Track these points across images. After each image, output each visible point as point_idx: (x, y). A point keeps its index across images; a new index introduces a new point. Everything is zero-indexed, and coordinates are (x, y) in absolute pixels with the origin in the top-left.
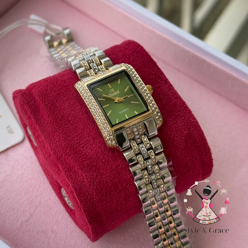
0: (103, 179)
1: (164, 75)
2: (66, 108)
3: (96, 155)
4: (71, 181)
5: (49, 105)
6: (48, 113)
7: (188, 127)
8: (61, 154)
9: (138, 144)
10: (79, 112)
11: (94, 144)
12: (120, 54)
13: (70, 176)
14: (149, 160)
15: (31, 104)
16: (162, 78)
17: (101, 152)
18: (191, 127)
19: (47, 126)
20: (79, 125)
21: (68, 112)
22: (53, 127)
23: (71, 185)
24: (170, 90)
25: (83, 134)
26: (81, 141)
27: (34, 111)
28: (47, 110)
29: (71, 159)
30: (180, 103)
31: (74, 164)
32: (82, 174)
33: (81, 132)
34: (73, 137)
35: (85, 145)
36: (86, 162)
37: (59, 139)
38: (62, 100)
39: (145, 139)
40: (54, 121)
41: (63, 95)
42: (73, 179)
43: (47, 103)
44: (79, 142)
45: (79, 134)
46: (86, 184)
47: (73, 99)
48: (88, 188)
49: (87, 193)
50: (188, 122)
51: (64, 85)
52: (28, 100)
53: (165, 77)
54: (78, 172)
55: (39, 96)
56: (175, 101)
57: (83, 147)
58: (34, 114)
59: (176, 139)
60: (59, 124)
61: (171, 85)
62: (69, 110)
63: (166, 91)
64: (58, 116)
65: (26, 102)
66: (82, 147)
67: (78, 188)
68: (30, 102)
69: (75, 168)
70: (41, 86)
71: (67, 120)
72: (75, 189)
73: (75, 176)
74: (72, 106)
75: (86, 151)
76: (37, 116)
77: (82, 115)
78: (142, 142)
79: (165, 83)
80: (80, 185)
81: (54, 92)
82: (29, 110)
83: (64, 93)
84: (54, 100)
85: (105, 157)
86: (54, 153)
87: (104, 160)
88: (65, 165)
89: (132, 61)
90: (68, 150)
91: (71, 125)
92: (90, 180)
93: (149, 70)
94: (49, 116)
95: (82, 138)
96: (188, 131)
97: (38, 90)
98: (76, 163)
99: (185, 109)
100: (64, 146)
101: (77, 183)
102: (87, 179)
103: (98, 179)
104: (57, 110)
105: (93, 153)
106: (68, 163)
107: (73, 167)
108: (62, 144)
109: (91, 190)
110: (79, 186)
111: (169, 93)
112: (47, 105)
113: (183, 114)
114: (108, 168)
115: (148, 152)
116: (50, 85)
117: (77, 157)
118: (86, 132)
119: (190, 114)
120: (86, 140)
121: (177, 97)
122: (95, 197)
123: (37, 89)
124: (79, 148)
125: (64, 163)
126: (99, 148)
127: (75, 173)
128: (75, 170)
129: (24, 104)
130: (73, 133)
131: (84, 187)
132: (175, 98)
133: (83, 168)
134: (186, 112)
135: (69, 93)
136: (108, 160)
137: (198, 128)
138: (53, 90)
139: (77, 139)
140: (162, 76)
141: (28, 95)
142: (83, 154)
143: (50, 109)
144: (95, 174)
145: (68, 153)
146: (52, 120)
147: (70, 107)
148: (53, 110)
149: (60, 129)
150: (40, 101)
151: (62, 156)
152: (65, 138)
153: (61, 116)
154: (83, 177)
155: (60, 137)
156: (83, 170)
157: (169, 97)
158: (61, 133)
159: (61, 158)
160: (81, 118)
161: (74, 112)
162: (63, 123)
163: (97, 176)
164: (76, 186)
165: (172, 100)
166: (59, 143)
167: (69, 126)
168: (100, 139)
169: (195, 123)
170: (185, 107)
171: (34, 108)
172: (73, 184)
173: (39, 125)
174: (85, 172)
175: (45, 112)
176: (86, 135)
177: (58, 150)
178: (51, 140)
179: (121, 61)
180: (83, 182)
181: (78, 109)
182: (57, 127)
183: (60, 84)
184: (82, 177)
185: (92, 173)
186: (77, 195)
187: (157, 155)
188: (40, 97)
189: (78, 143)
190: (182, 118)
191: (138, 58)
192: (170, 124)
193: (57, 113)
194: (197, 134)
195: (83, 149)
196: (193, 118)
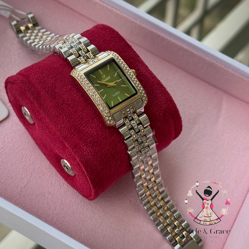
0: (103, 152)
1: (139, 57)
2: (65, 93)
3: (96, 133)
4: (78, 156)
5: (49, 91)
6: (50, 99)
7: (165, 102)
8: (66, 134)
9: (130, 121)
10: (76, 96)
11: (93, 124)
12: (100, 40)
13: (77, 152)
14: (139, 133)
15: (32, 91)
16: (139, 60)
17: (99, 130)
18: (167, 101)
19: (51, 110)
20: (78, 107)
21: (66, 96)
22: (56, 111)
23: (79, 160)
24: (147, 71)
25: (82, 115)
26: (82, 122)
27: (36, 97)
28: (49, 96)
29: (76, 137)
30: (156, 82)
31: (79, 142)
32: (87, 149)
33: (81, 114)
34: (75, 119)
35: (86, 125)
36: (89, 140)
37: (64, 121)
38: (59, 86)
39: (135, 116)
40: (56, 106)
41: (59, 81)
42: (79, 154)
43: (47, 90)
44: (81, 123)
45: (80, 116)
46: (91, 157)
47: (69, 85)
48: (92, 161)
49: (92, 165)
50: (164, 97)
51: (58, 72)
52: (28, 87)
53: (141, 59)
54: (83, 148)
55: (38, 83)
56: (153, 80)
57: (85, 127)
58: (37, 100)
59: (157, 113)
60: (61, 108)
61: (146, 67)
62: (67, 94)
63: (144, 73)
64: (59, 101)
65: (27, 89)
66: (83, 127)
67: (85, 161)
68: (31, 89)
69: (80, 145)
70: (37, 74)
71: (68, 104)
72: (82, 162)
73: (81, 152)
74: (69, 91)
75: (87, 130)
76: (40, 102)
77: (79, 99)
78: (133, 119)
79: (142, 64)
80: (86, 158)
81: (51, 79)
82: (32, 97)
83: (59, 79)
84: (52, 86)
85: (104, 134)
86: (60, 133)
87: (103, 136)
88: (71, 143)
89: (112, 47)
90: (73, 130)
91: (72, 108)
92: (94, 154)
93: (128, 54)
94: (51, 102)
95: (83, 119)
96: (165, 105)
97: (36, 77)
98: (80, 141)
99: (161, 87)
100: (69, 127)
101: (83, 158)
102: (91, 153)
103: (100, 153)
104: (57, 96)
105: (94, 131)
106: (74, 141)
107: (79, 144)
108: (66, 125)
109: (94, 162)
110: (85, 160)
111: (147, 74)
112: (48, 91)
113: (160, 91)
114: (107, 142)
115: (139, 127)
116: (45, 72)
117: (81, 136)
118: (85, 113)
119: (165, 90)
120: (86, 120)
121: (153, 77)
122: (98, 167)
123: (34, 76)
124: (82, 128)
125: (70, 141)
126: (98, 127)
127: (81, 149)
128: (80, 147)
129: (26, 90)
130: (74, 115)
131: (89, 160)
132: (152, 78)
133: (87, 145)
134: (162, 90)
135: (65, 79)
136: (106, 135)
137: (173, 102)
138: (50, 77)
139: (79, 120)
140: (138, 59)
141: (27, 82)
142: (85, 133)
143: (51, 95)
144: (97, 149)
145: (73, 132)
146: (55, 105)
147: (67, 92)
148: (54, 96)
149: (63, 112)
150: (40, 88)
151: (67, 135)
152: (68, 120)
153: (62, 101)
154: (88, 152)
155: (64, 120)
156: (87, 146)
157: (148, 78)
158: (64, 116)
159: (67, 137)
160: (79, 101)
161: (72, 96)
162: (64, 107)
163: (98, 150)
164: (83, 160)
165: (151, 80)
166: (64, 124)
167: (70, 109)
168: (97, 119)
169: (170, 98)
170: (160, 85)
171: (36, 94)
172: (80, 159)
173: (43, 110)
174: (89, 148)
175: (47, 98)
176: (86, 116)
177: (64, 130)
178: (56, 122)
179: (103, 47)
180: (88, 156)
181: (75, 93)
182: (60, 111)
183: (55, 71)
184: (86, 152)
185: (95, 148)
186: (84, 167)
187: (145, 128)
188: (39, 85)
189: (79, 124)
190: (160, 95)
191: (116, 44)
192: (152, 101)
193: (57, 98)
194: (172, 107)
195: (85, 128)
196: (168, 94)
